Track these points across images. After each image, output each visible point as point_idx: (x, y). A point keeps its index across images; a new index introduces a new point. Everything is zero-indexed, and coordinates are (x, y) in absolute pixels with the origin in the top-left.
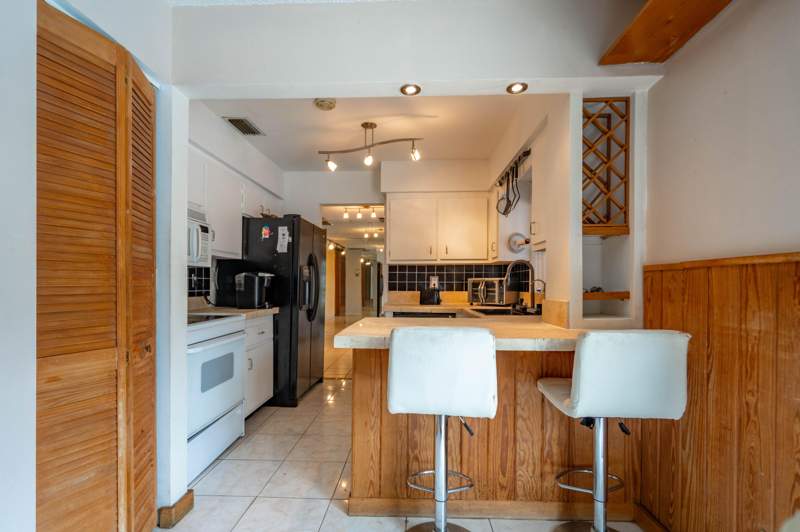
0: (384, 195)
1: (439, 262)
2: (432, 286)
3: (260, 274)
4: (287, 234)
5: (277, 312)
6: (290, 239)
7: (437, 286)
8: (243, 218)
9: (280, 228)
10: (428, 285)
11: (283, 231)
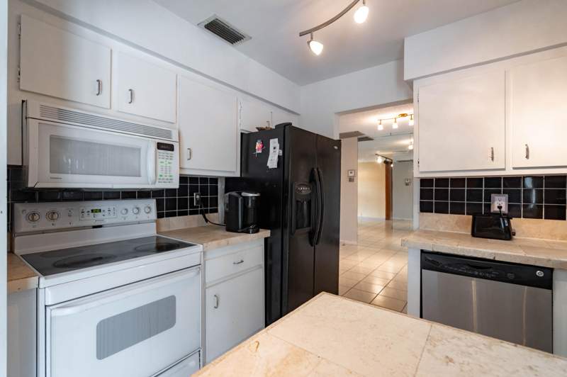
0: (410, 84)
1: (510, 172)
2: (495, 208)
3: (244, 194)
4: (278, 146)
5: (269, 235)
6: (281, 152)
7: (505, 209)
8: (242, 134)
9: (271, 141)
10: (488, 206)
11: (274, 143)
